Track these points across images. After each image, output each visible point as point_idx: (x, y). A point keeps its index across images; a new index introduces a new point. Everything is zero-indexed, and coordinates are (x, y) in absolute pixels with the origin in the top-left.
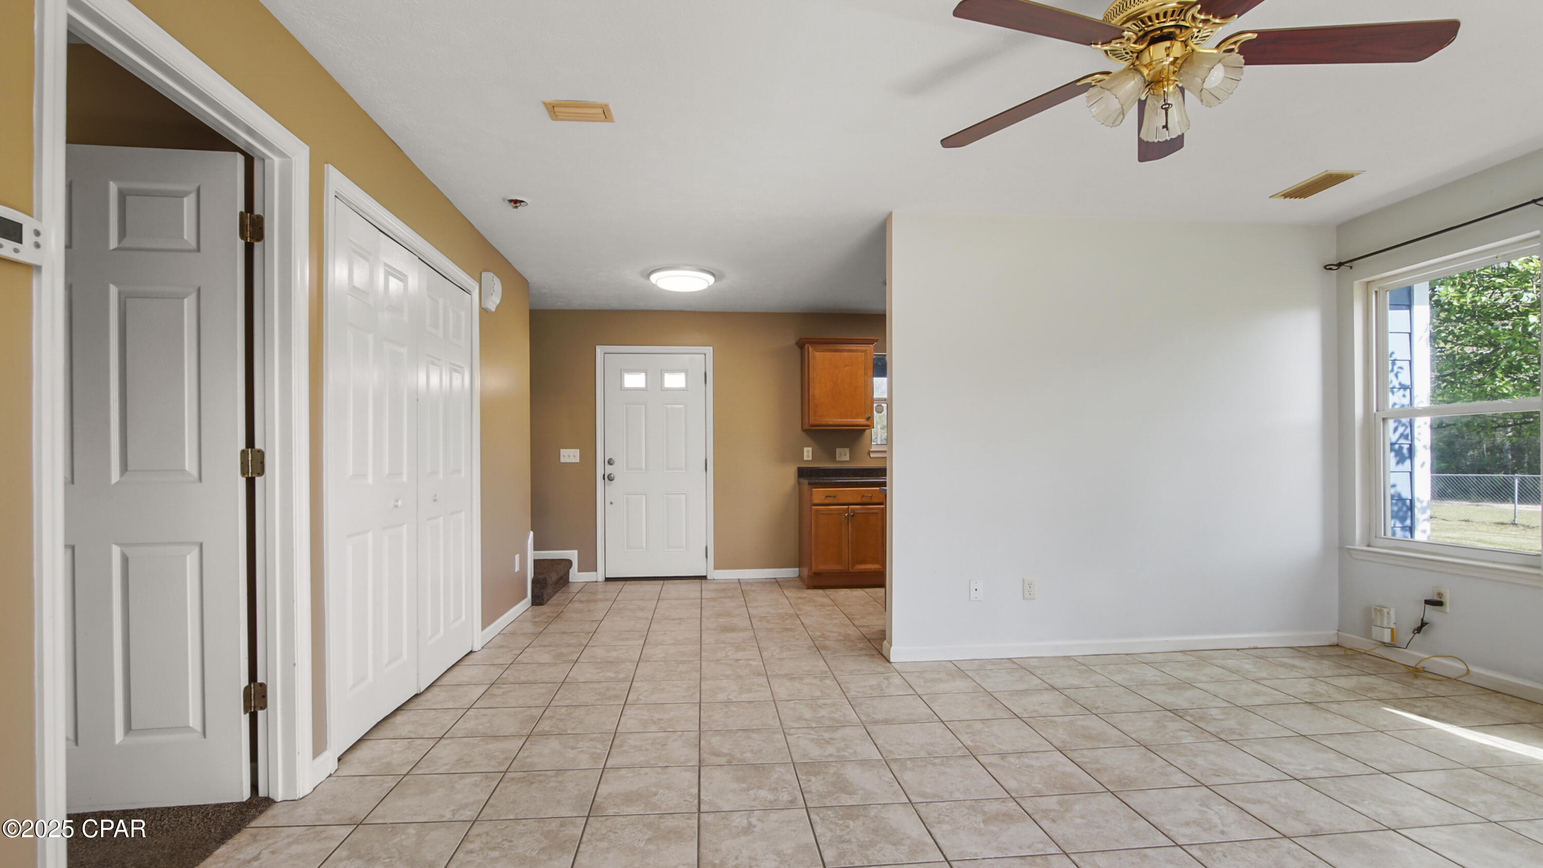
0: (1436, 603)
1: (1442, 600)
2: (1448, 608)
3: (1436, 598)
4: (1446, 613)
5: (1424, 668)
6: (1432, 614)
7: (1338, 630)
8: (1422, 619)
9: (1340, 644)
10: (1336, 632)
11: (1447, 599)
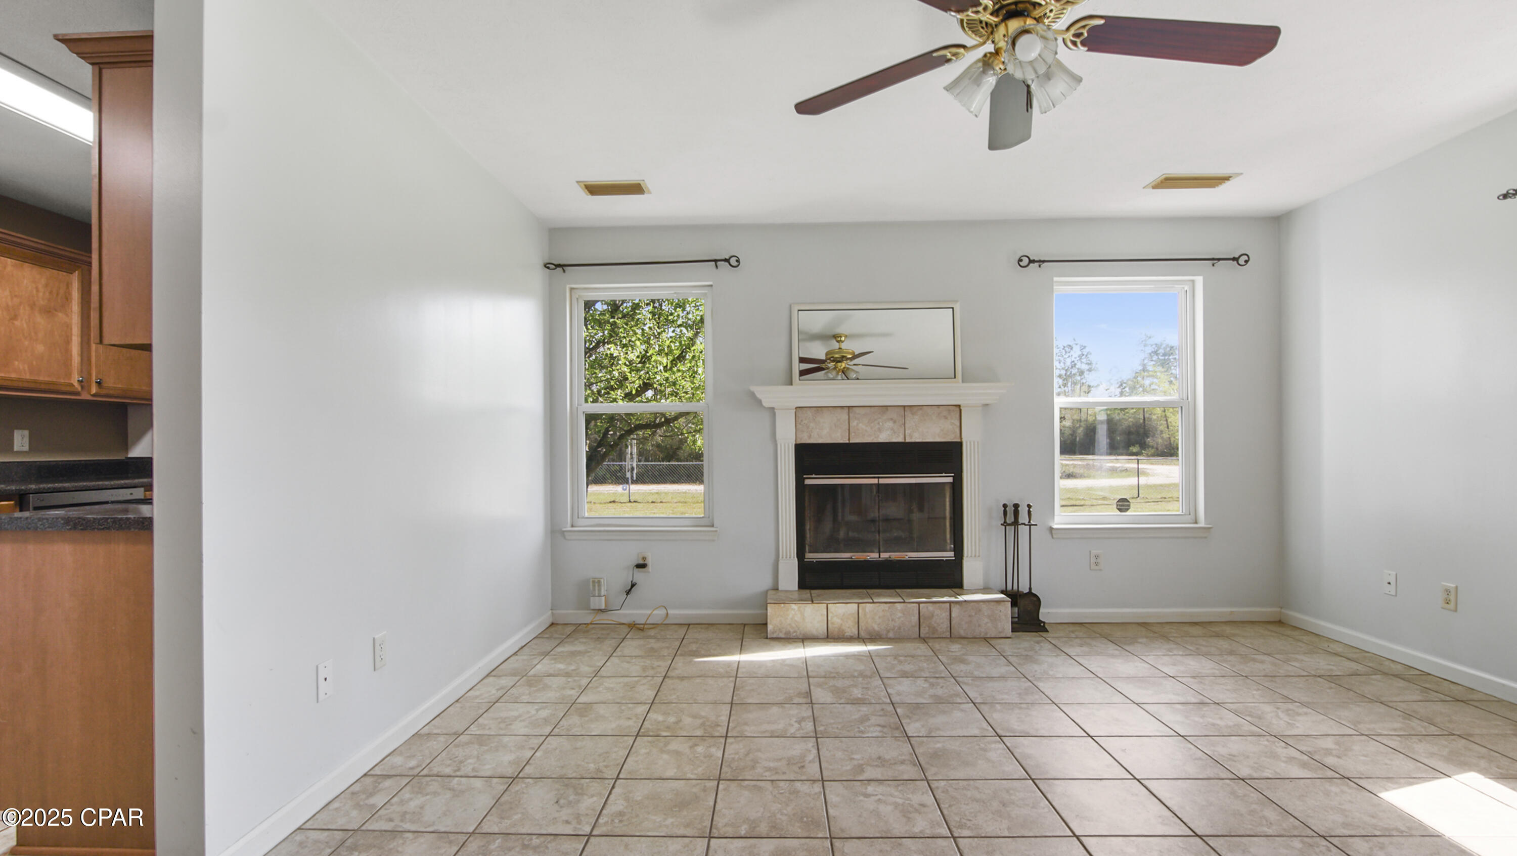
0: (642, 566)
1: (646, 562)
2: (650, 568)
3: (641, 562)
4: (649, 572)
5: (634, 622)
6: (639, 576)
7: (552, 610)
8: (632, 582)
9: (555, 622)
10: (550, 612)
11: (649, 562)
